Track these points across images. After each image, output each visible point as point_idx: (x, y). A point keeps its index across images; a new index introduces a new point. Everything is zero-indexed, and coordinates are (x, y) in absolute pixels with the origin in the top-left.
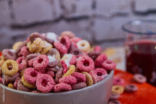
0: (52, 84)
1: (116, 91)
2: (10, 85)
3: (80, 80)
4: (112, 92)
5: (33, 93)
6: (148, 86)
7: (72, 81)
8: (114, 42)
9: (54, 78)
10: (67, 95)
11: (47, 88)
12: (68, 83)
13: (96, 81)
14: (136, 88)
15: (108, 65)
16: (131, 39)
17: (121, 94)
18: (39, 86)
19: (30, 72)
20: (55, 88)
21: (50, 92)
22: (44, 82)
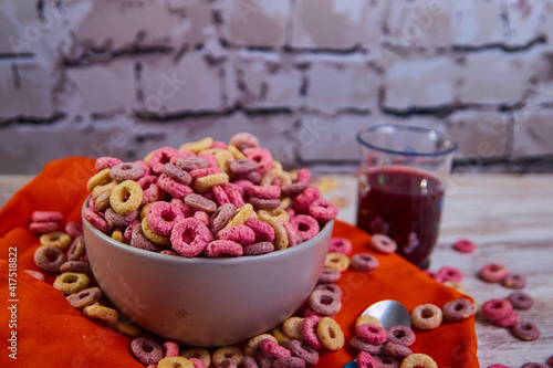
0: (204, 240)
1: (333, 264)
2: (117, 234)
3: (261, 236)
4: (325, 267)
5: (163, 256)
6: (399, 260)
7: (246, 237)
8: (337, 164)
9: (210, 226)
10: (233, 265)
11: (193, 247)
12: (237, 241)
13: (295, 241)
14: (374, 263)
15: (322, 210)
16: (373, 161)
17: (343, 273)
18: (177, 240)
19: (161, 210)
20: (209, 248)
21: (198, 256)
22: (189, 235)
